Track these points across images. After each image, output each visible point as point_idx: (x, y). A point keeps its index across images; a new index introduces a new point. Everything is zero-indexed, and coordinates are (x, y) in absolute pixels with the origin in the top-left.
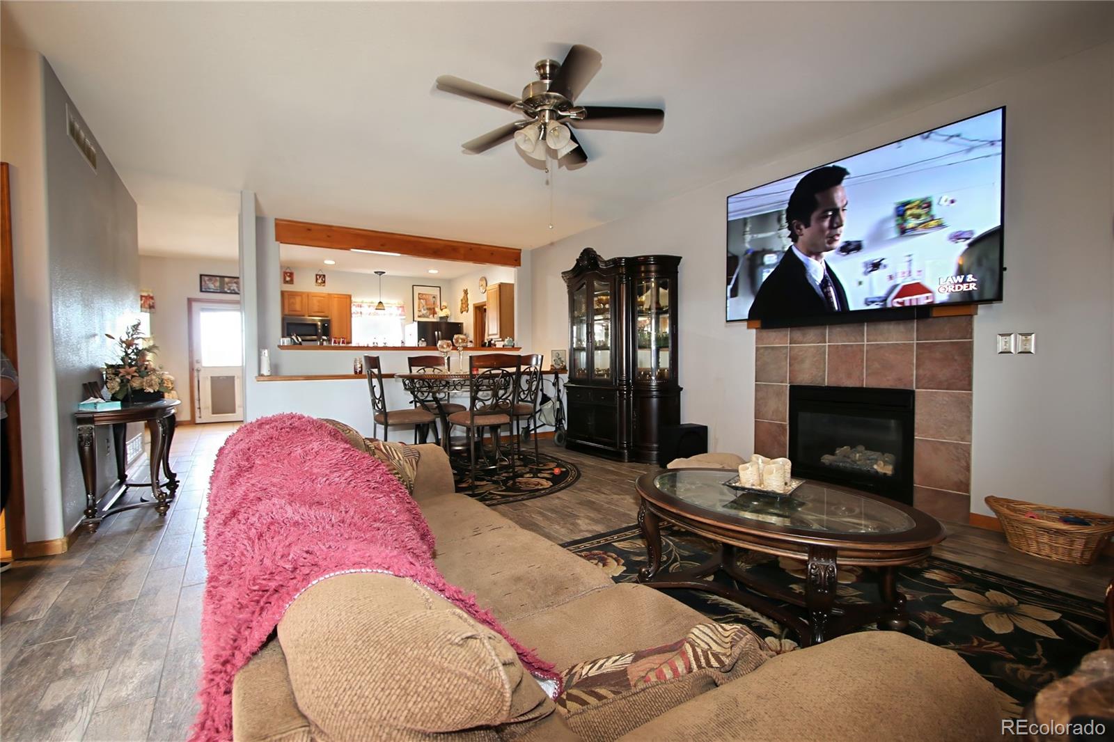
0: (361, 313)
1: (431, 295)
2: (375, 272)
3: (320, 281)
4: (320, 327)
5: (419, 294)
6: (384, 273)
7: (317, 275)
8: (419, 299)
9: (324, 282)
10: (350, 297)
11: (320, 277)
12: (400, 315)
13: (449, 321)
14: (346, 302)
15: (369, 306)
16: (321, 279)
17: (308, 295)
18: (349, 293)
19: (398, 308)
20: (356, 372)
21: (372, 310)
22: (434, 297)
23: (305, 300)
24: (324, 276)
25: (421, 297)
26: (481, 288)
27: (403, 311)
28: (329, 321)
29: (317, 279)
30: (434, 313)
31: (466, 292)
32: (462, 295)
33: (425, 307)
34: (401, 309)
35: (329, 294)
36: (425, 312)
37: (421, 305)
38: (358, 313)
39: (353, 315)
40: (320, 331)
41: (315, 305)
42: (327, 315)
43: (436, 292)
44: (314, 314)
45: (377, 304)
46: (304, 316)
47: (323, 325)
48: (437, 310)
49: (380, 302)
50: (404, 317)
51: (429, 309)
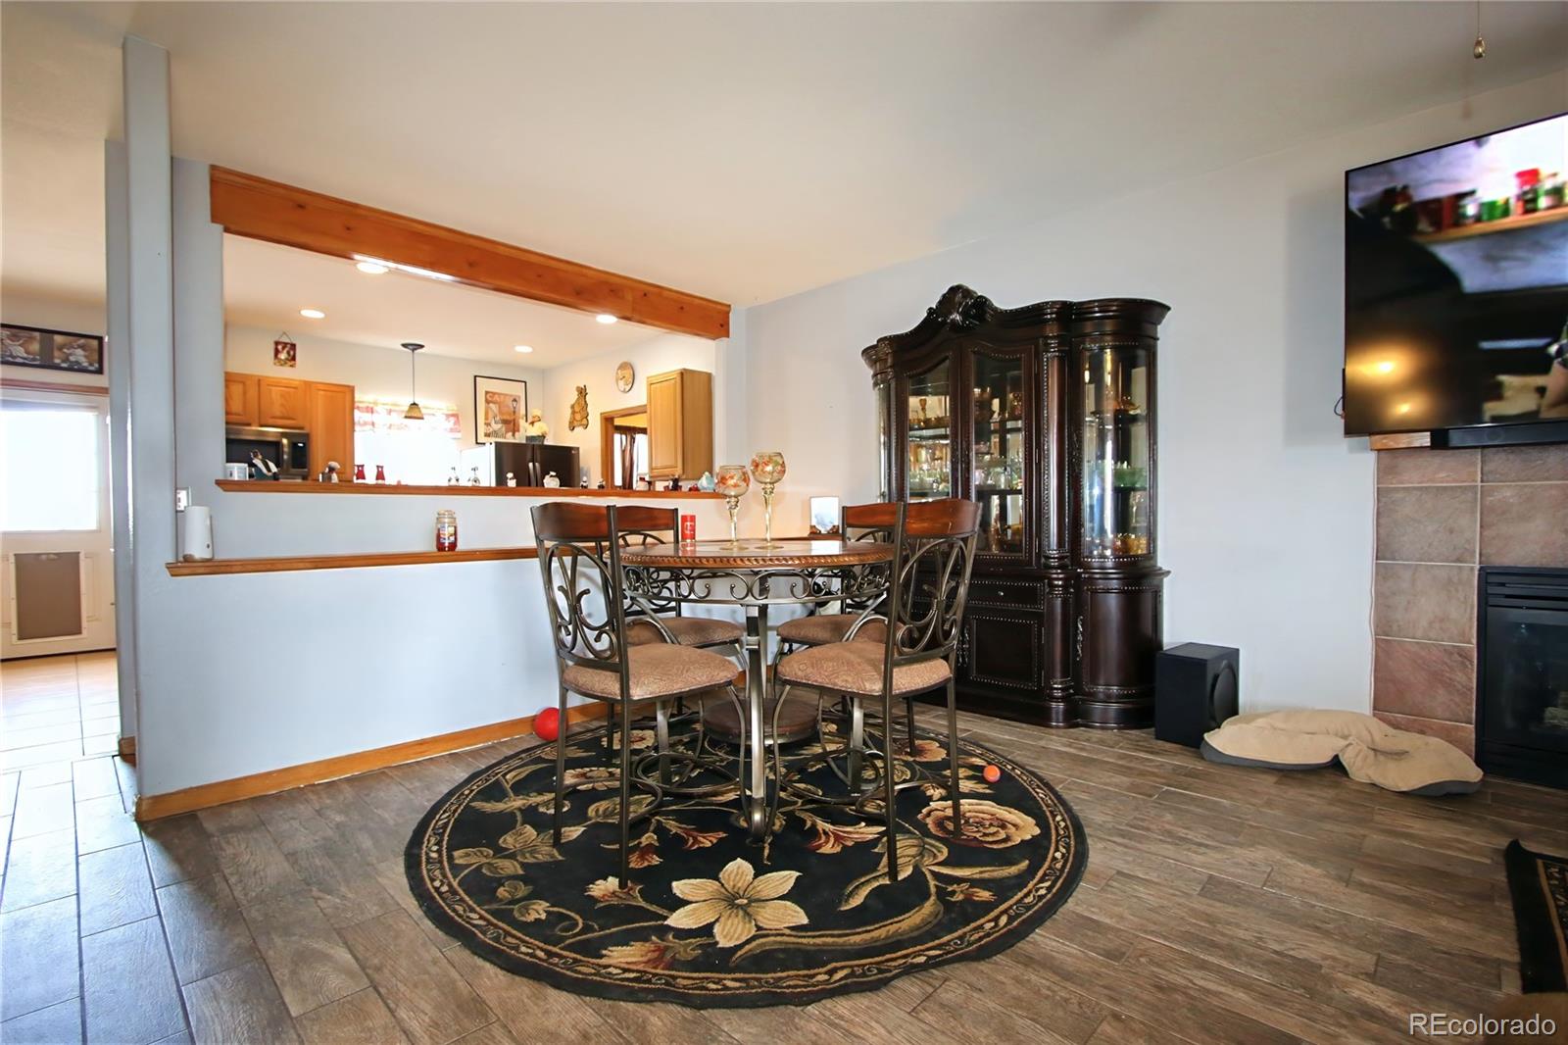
0: (373, 424)
1: (511, 396)
2: (404, 346)
3: (283, 356)
4: (286, 449)
5: (487, 393)
6: (422, 346)
7: (277, 343)
8: (487, 402)
9: (294, 358)
10: (351, 390)
11: (283, 348)
12: (452, 430)
13: (546, 443)
14: (342, 400)
15: (390, 412)
16: (286, 351)
17: (259, 381)
18: (351, 384)
19: (448, 416)
20: (441, 547)
21: (397, 419)
22: (515, 400)
23: (252, 392)
24: (293, 346)
25: (490, 398)
26: (621, 383)
27: (457, 422)
28: (306, 438)
29: (277, 352)
30: (515, 429)
31: (582, 392)
32: (574, 396)
33: (498, 418)
34: (452, 420)
35: (306, 382)
36: (496, 427)
37: (491, 415)
38: (365, 424)
39: (357, 428)
40: (285, 457)
41: (275, 402)
42: (301, 424)
43: (517, 390)
44: (271, 421)
45: (407, 408)
46: (249, 425)
47: (293, 445)
48: (522, 422)
49: (414, 404)
50: (459, 435)
51: (505, 422)
